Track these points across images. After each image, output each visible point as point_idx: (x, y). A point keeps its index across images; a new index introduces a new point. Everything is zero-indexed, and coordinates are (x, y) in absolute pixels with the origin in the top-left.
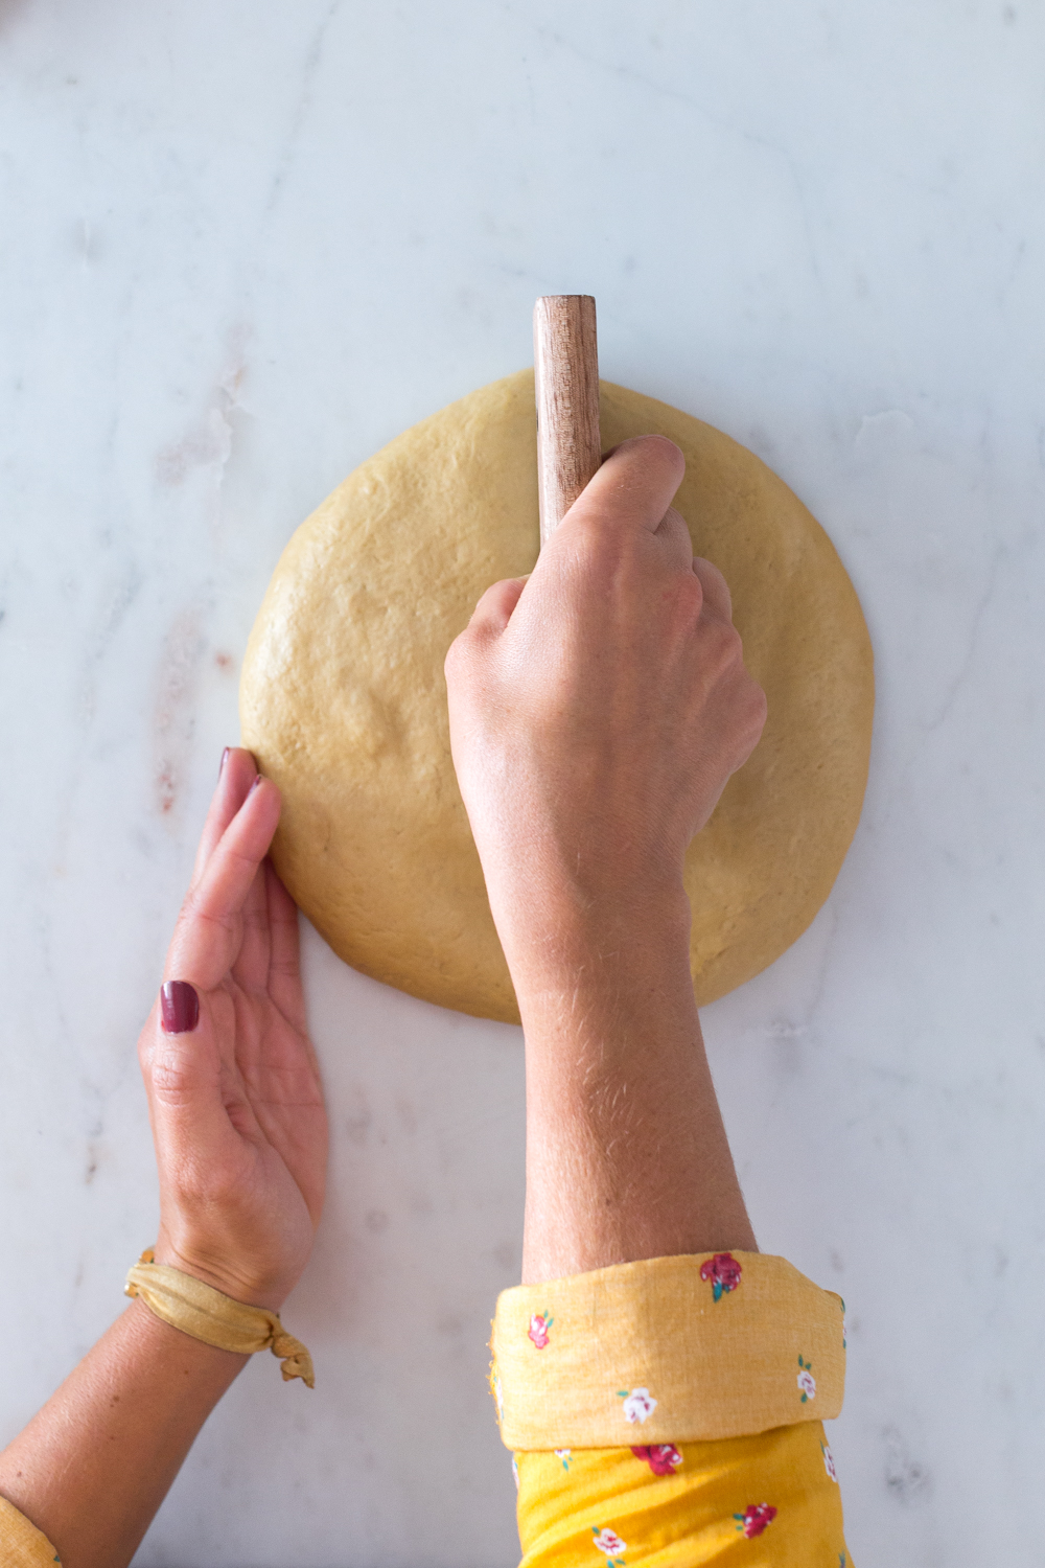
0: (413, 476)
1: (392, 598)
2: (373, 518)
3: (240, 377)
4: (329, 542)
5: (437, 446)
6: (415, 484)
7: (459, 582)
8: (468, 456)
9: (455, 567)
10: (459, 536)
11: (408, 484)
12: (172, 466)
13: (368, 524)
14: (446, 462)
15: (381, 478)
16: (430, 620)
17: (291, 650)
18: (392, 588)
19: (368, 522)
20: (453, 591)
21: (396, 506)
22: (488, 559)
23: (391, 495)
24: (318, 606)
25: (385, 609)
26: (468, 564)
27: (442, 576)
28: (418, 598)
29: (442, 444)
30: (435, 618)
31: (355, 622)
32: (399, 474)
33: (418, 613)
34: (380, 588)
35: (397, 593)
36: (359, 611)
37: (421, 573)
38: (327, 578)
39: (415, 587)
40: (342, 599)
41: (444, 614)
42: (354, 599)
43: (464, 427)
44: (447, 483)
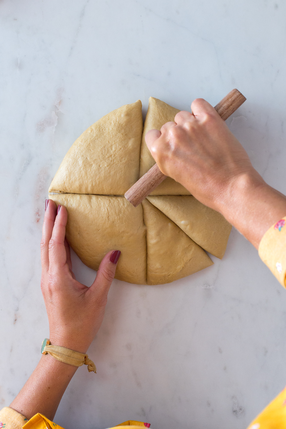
0: (102, 127)
1: (94, 161)
2: (90, 139)
3: (60, 103)
4: (79, 146)
5: (109, 119)
6: (102, 130)
7: (112, 156)
8: (116, 122)
9: (112, 152)
10: (113, 143)
11: (100, 130)
12: (41, 127)
13: (89, 140)
14: (111, 123)
15: (93, 128)
16: (104, 168)
17: (66, 177)
18: (94, 159)
19: (89, 139)
20: (111, 159)
21: (97, 136)
22: (121, 149)
23: (96, 133)
24: (74, 163)
25: (92, 165)
26: (115, 151)
27: (108, 154)
28: (101, 161)
29: (110, 119)
30: (105, 167)
31: (84, 169)
32: (98, 127)
33: (101, 166)
34: (91, 158)
35: (95, 160)
36: (85, 165)
37: (102, 154)
38: (77, 156)
39: (100, 158)
40: (80, 162)
41: (108, 166)
42: (83, 162)
43: (116, 114)
44: (111, 129)
